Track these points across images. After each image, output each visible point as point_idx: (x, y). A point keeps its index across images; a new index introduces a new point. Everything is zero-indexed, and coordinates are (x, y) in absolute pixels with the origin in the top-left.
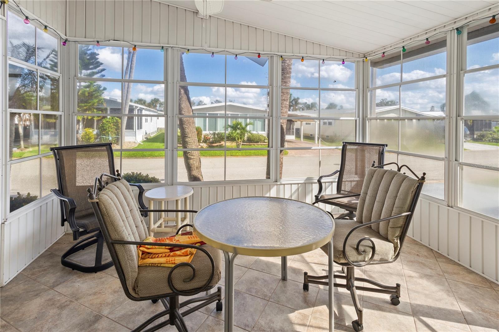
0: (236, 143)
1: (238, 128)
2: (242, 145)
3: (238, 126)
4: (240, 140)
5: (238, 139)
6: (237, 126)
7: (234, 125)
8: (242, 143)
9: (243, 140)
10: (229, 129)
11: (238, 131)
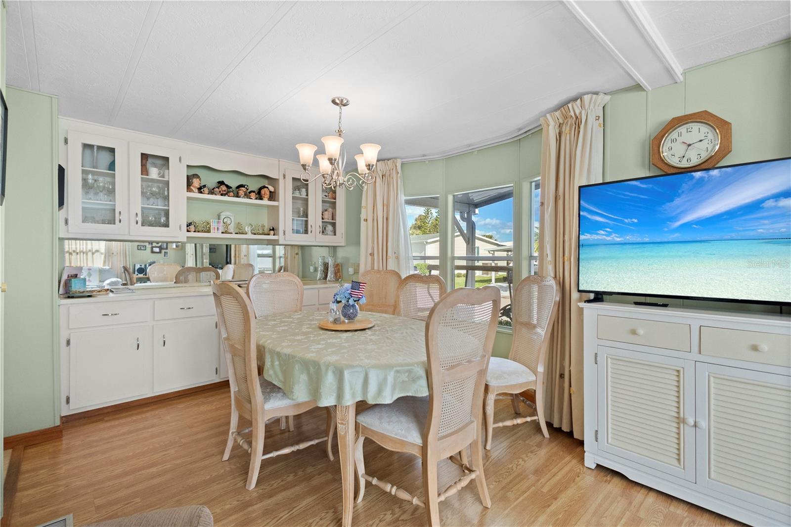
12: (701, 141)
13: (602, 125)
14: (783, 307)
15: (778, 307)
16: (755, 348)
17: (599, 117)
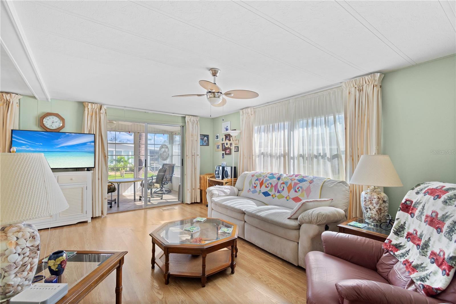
0: (120, 173)
1: (121, 161)
2: (125, 173)
3: (122, 159)
4: (123, 170)
5: (122, 169)
6: (120, 160)
7: (118, 159)
8: (125, 172)
9: (126, 170)
10: (114, 162)
11: (122, 164)
12: (56, 122)
13: (19, 106)
14: (77, 169)
15: (76, 169)
16: (71, 179)
17: (17, 103)
